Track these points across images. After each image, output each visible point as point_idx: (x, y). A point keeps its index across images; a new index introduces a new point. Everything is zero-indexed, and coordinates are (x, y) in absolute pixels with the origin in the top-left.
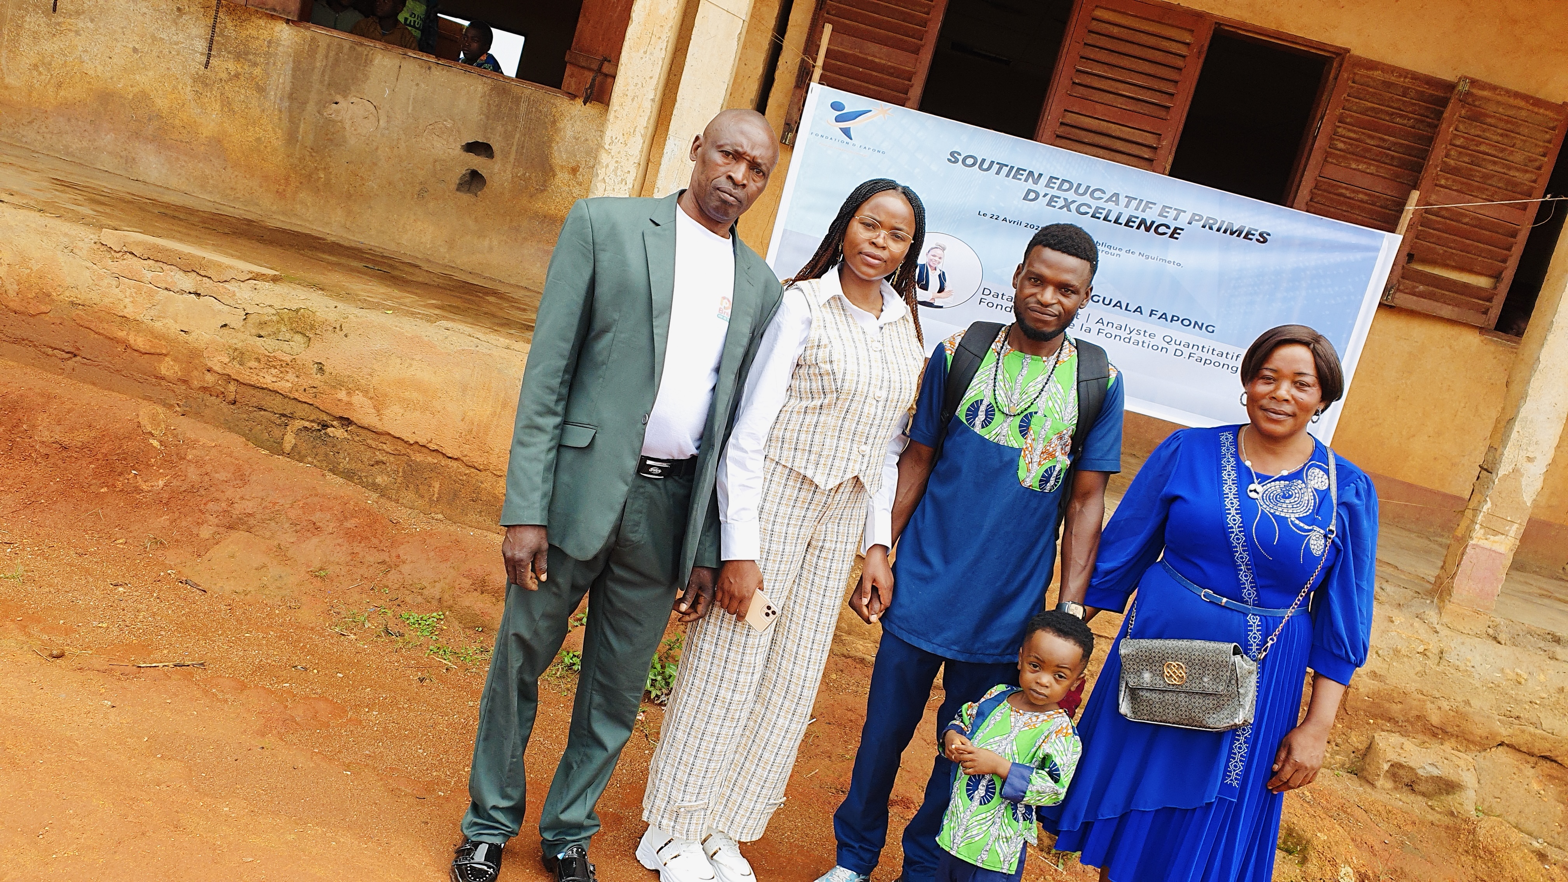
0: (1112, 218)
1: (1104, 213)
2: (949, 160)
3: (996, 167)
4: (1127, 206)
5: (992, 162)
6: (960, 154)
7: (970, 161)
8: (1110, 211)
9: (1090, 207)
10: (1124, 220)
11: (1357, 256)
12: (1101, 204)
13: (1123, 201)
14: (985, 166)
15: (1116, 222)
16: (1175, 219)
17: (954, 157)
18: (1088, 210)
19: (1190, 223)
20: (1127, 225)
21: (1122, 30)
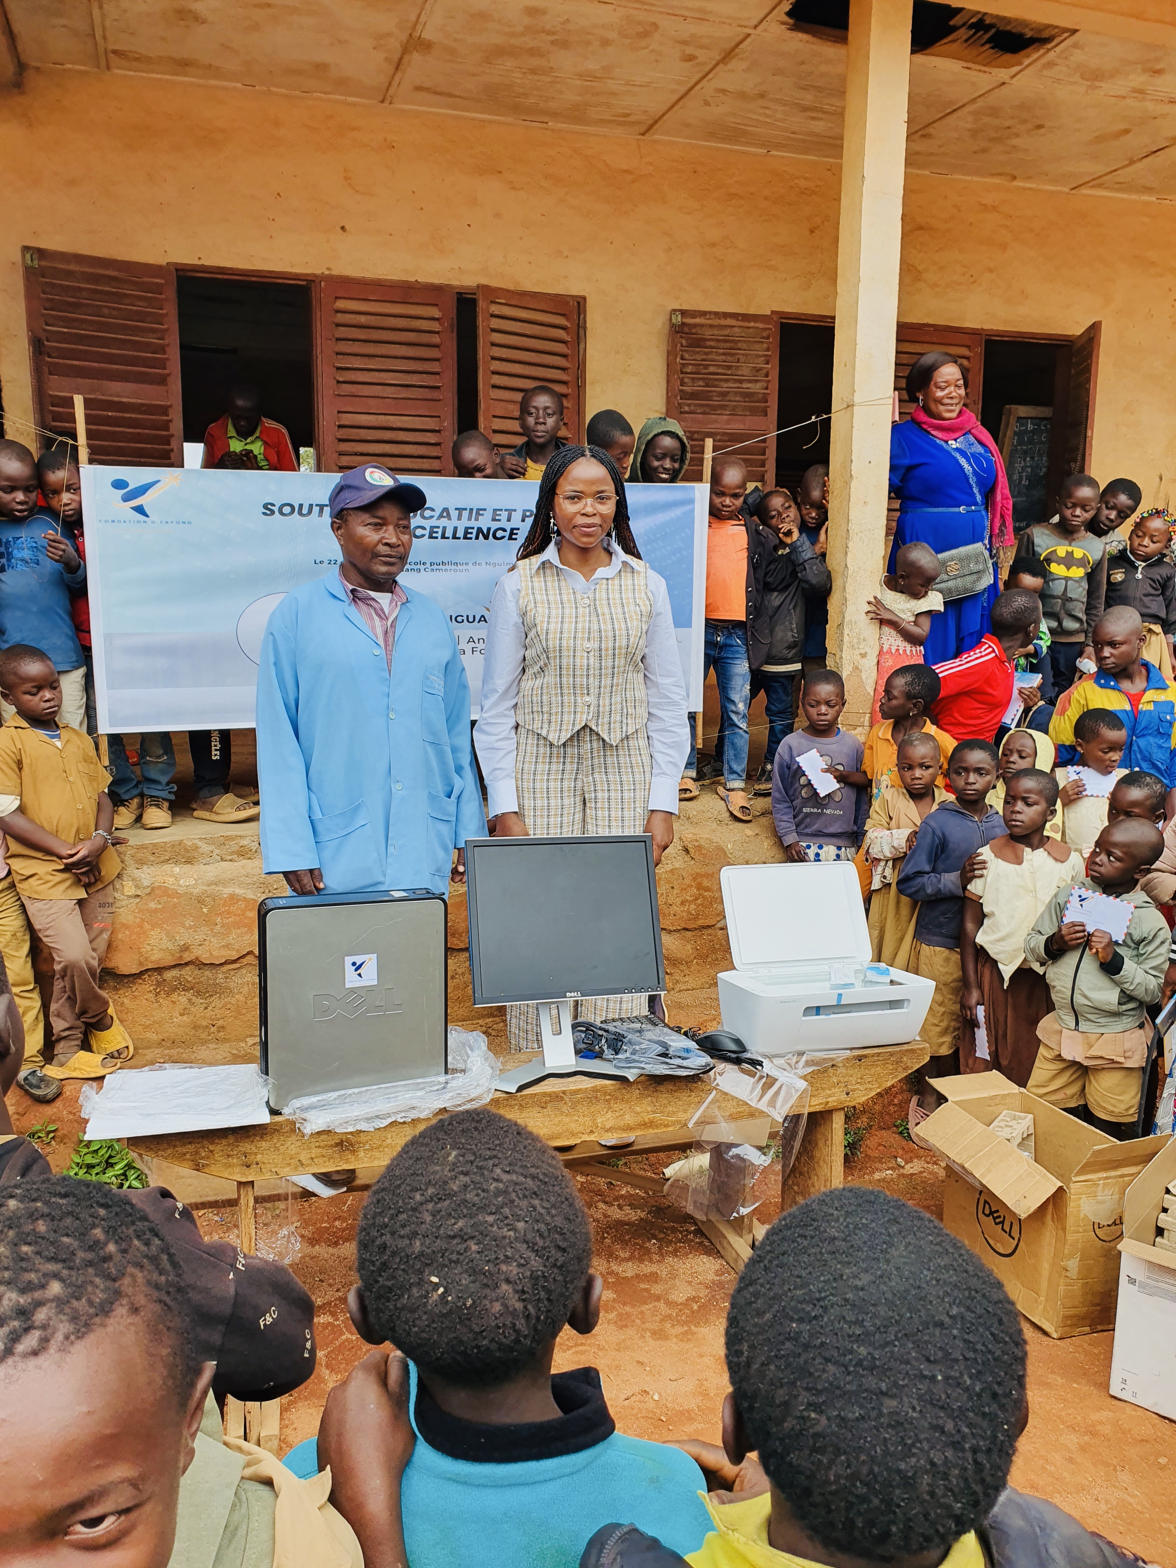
0: (449, 533)
1: (440, 531)
2: (264, 514)
3: (316, 510)
4: (459, 518)
5: (311, 506)
6: (273, 505)
7: (287, 510)
8: (444, 528)
9: (424, 528)
10: (460, 534)
11: (677, 512)
12: (434, 522)
13: (454, 514)
14: (305, 511)
15: (455, 537)
16: (509, 520)
17: (268, 509)
18: (423, 532)
19: (523, 521)
20: (465, 538)
21: (369, 317)
